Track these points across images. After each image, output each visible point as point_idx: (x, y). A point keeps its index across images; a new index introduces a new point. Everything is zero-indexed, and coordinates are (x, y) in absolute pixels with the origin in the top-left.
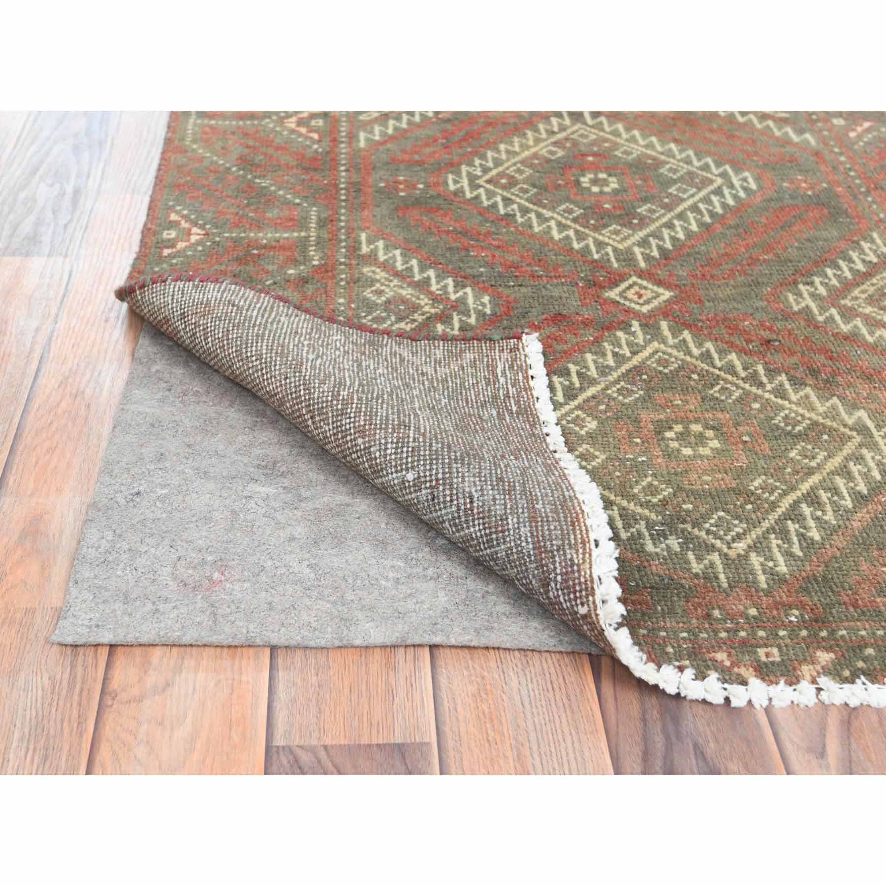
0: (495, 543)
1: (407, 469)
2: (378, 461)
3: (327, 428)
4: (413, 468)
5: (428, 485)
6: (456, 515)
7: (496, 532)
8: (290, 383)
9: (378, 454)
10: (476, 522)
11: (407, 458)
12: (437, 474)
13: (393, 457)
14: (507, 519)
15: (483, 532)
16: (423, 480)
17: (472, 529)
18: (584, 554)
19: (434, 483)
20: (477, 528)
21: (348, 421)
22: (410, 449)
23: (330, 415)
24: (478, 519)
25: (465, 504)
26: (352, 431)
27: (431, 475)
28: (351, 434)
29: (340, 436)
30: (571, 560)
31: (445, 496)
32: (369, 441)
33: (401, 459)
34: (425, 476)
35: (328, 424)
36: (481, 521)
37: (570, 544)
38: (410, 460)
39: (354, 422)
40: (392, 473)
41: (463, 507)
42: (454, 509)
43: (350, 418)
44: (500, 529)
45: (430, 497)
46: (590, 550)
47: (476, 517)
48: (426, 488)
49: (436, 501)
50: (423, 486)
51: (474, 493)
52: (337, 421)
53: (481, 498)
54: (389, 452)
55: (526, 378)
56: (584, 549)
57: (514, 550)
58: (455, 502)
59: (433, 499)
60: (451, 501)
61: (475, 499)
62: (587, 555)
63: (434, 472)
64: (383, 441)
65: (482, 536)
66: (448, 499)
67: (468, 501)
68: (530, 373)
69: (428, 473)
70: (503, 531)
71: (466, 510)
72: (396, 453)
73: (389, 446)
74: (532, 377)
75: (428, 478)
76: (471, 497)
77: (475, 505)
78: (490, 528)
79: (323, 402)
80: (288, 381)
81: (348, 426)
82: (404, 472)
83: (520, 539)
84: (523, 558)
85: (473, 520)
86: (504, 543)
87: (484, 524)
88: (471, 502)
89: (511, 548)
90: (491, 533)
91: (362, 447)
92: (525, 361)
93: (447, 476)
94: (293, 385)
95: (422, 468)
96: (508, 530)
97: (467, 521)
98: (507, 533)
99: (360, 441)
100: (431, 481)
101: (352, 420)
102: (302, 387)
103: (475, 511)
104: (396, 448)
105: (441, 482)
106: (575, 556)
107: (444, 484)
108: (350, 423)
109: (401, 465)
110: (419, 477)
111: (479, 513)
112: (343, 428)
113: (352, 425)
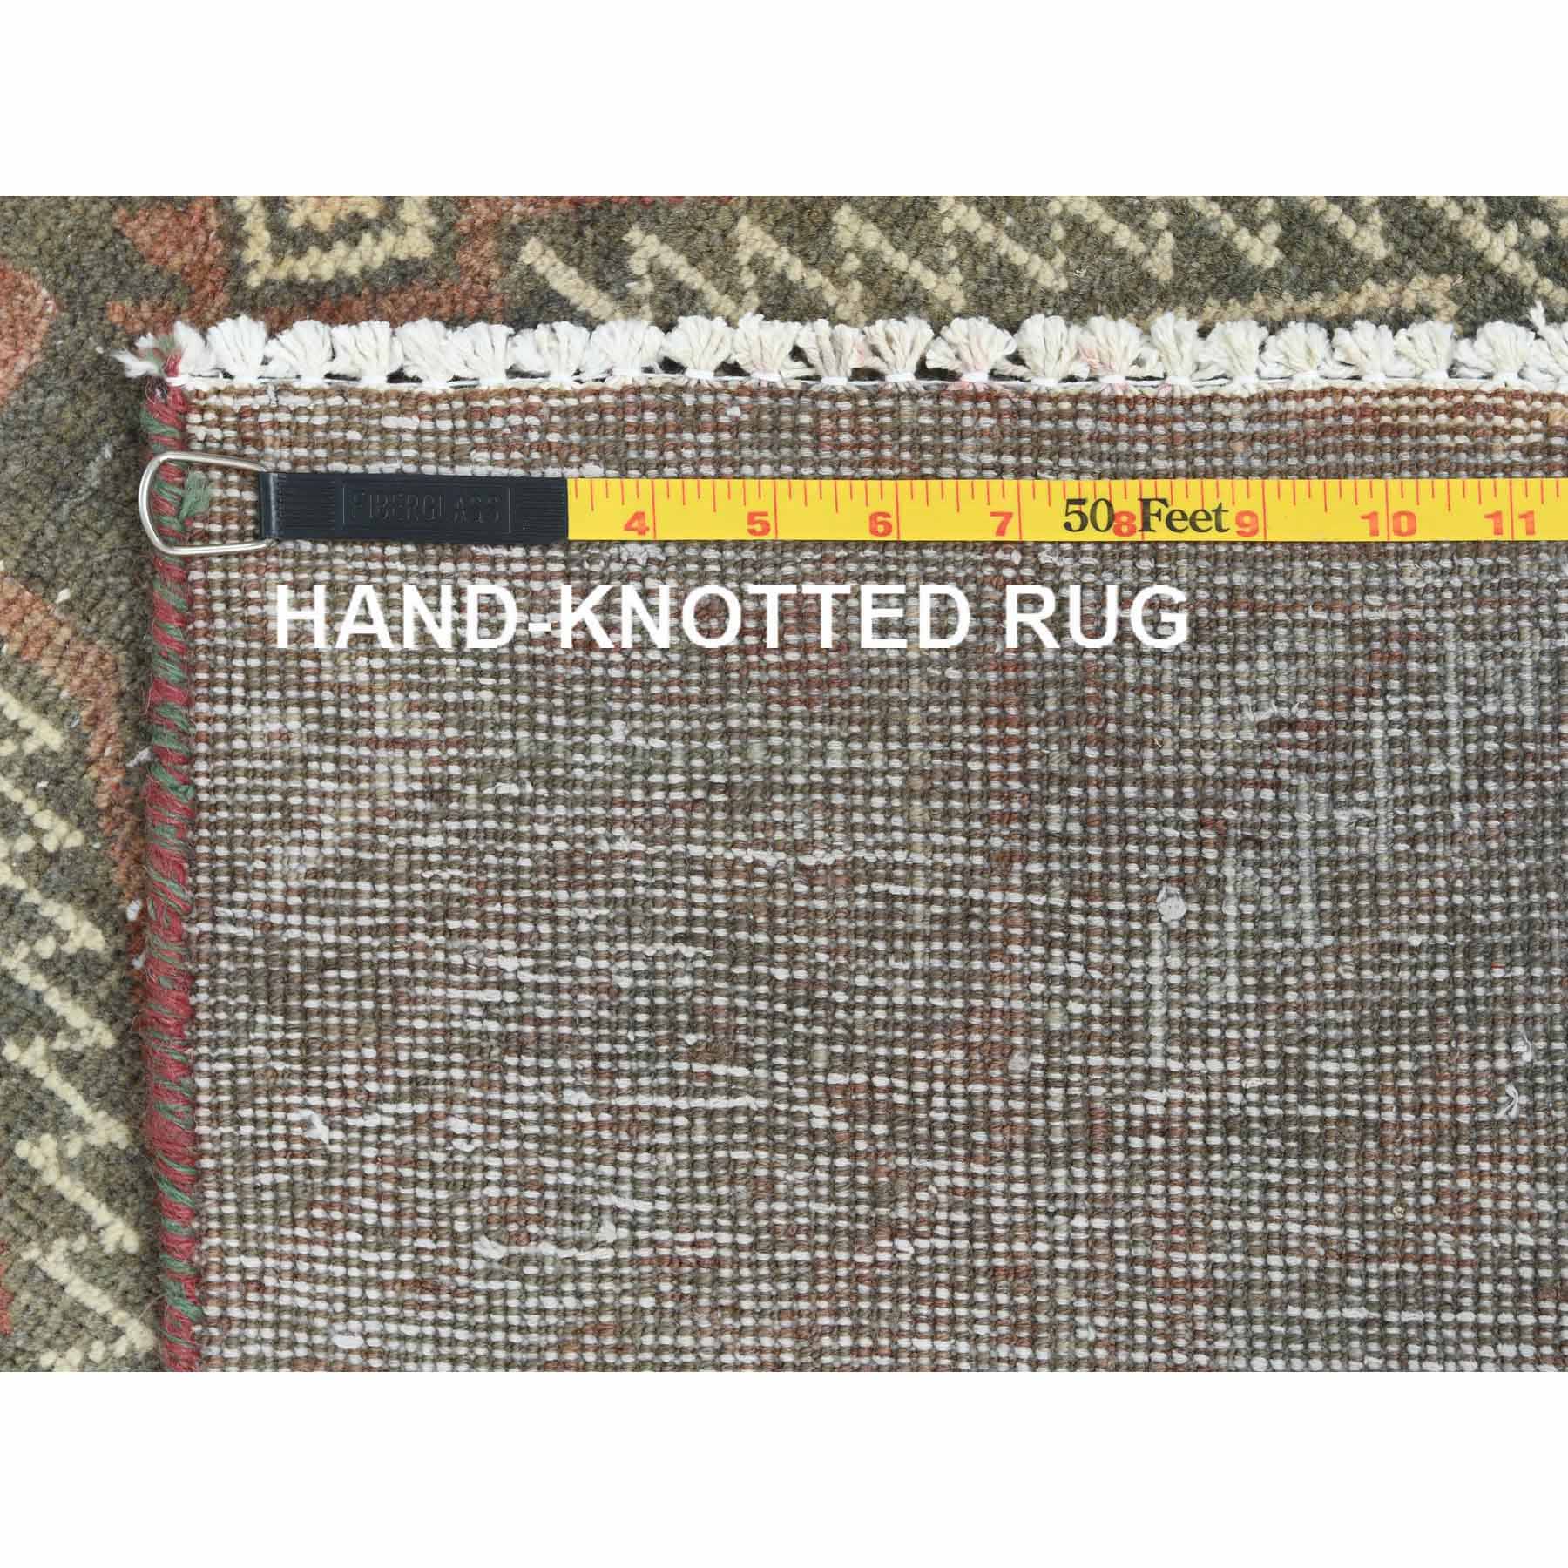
0: (1433, 668)
1: (1147, 917)
2: (1096, 1010)
3: (942, 1181)
4: (1146, 897)
5: (1210, 854)
6: (1323, 776)
7: (1404, 659)
8: (758, 1297)
9: (1076, 1008)
10: (1359, 716)
11: (1108, 914)
12: (1181, 825)
13: (1096, 957)
14: (1367, 624)
15: (1394, 700)
16: (1190, 869)
17: (1377, 733)
18: (1512, 414)
19: (1209, 834)
20: (1377, 717)
21: (939, 1102)
22: (1077, 903)
23: (902, 1161)
24: (1351, 708)
25: (1295, 745)
26: (978, 1088)
27: (1182, 843)
28: (988, 1095)
29: (980, 1136)
30: (1528, 450)
31: (1259, 805)
32: (1029, 1032)
33: (1109, 933)
34: (1183, 860)
35: (934, 1173)
36: (1360, 701)
37: (1473, 450)
38: (1116, 906)
39: (949, 1080)
40: (1147, 971)
41: (1303, 753)
42: (1302, 780)
43: (930, 1095)
44: (1395, 646)
45: (1249, 854)
46: (1496, 393)
47: (1341, 715)
48: (1219, 863)
49: (1265, 834)
50: (1212, 870)
51: (1264, 716)
52: (931, 1140)
53: (1283, 695)
54: (1076, 971)
55: (409, 404)
56: (1496, 409)
57: (1469, 611)
58: (1284, 774)
59: (1259, 844)
60: (1277, 785)
61: (1284, 712)
62: (1520, 404)
63: (1171, 832)
64: (1037, 988)
65: (1405, 707)
66: (1268, 794)
67: (1285, 735)
68: (375, 380)
69: (1174, 852)
70: (1405, 639)
71: (1315, 746)
72: (1085, 949)
73: (1056, 969)
74: (397, 377)
75: (1191, 852)
76: (1277, 724)
77: (1303, 714)
78: (1386, 676)
79: (854, 1186)
80: (746, 1305)
81: (959, 1103)
82: (1155, 927)
83: (1437, 592)
84: (1496, 589)
85: (1354, 725)
86: (1441, 641)
87: (1370, 693)
88: (1293, 725)
89: (1460, 622)
90: (1405, 677)
91: (1039, 1059)
92: (312, 393)
93: (1189, 792)
94: (764, 1287)
95: (1153, 868)
96: (1406, 621)
97: (1351, 746)
98: (1413, 628)
99: (1018, 1063)
100: (1201, 844)
101: (939, 1086)
102: (781, 1256)
103: (1322, 715)
104: (1068, 946)
105: (1209, 812)
106: (1517, 439)
107: (1219, 804)
108: (950, 1096)
109: (1129, 934)
110: (1182, 881)
111: (1332, 707)
112: (960, 1118)
113: (958, 1088)
